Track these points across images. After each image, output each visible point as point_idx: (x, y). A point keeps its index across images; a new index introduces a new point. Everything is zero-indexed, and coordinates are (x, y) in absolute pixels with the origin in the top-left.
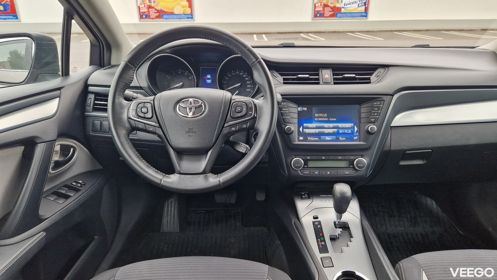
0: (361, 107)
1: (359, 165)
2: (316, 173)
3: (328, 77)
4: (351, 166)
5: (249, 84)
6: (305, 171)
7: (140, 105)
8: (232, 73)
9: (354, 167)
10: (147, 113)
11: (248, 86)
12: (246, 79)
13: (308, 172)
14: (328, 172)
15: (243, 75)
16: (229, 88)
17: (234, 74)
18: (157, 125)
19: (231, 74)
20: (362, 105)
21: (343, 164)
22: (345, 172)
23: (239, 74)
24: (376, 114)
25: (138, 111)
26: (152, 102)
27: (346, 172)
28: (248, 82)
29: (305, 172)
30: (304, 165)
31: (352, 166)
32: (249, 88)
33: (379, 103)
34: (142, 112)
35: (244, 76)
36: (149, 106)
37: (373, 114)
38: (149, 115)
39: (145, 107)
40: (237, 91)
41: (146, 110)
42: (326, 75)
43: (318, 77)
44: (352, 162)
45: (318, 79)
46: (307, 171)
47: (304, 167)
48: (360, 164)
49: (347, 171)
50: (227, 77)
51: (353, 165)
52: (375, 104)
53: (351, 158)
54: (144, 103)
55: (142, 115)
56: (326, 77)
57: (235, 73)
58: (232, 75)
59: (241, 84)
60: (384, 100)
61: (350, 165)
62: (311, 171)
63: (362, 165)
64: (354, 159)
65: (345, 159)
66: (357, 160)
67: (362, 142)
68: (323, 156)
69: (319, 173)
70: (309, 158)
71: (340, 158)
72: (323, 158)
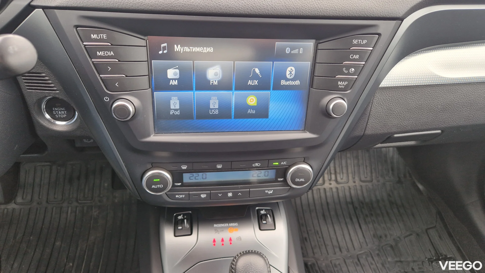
0: (319, 48)
1: (297, 180)
2: (203, 196)
4: (279, 179)
6: (178, 194)
9: (285, 181)
13: (184, 196)
14: (230, 192)
20: (321, 41)
22: (266, 192)
24: (353, 69)
27: (269, 190)
29: (177, 196)
30: (174, 182)
31: (282, 180)
33: (365, 42)
37: (344, 69)
44: (282, 172)
46: (181, 194)
47: (173, 186)
48: (300, 178)
49: (271, 190)
51: (284, 176)
52: (355, 42)
53: (282, 163)
60: (379, 35)
61: (277, 177)
62: (190, 193)
63: (302, 180)
64: (289, 166)
65: (268, 167)
66: (295, 168)
67: (308, 132)
68: (219, 162)
69: (209, 196)
70: (184, 167)
71: (257, 164)
72: (219, 166)
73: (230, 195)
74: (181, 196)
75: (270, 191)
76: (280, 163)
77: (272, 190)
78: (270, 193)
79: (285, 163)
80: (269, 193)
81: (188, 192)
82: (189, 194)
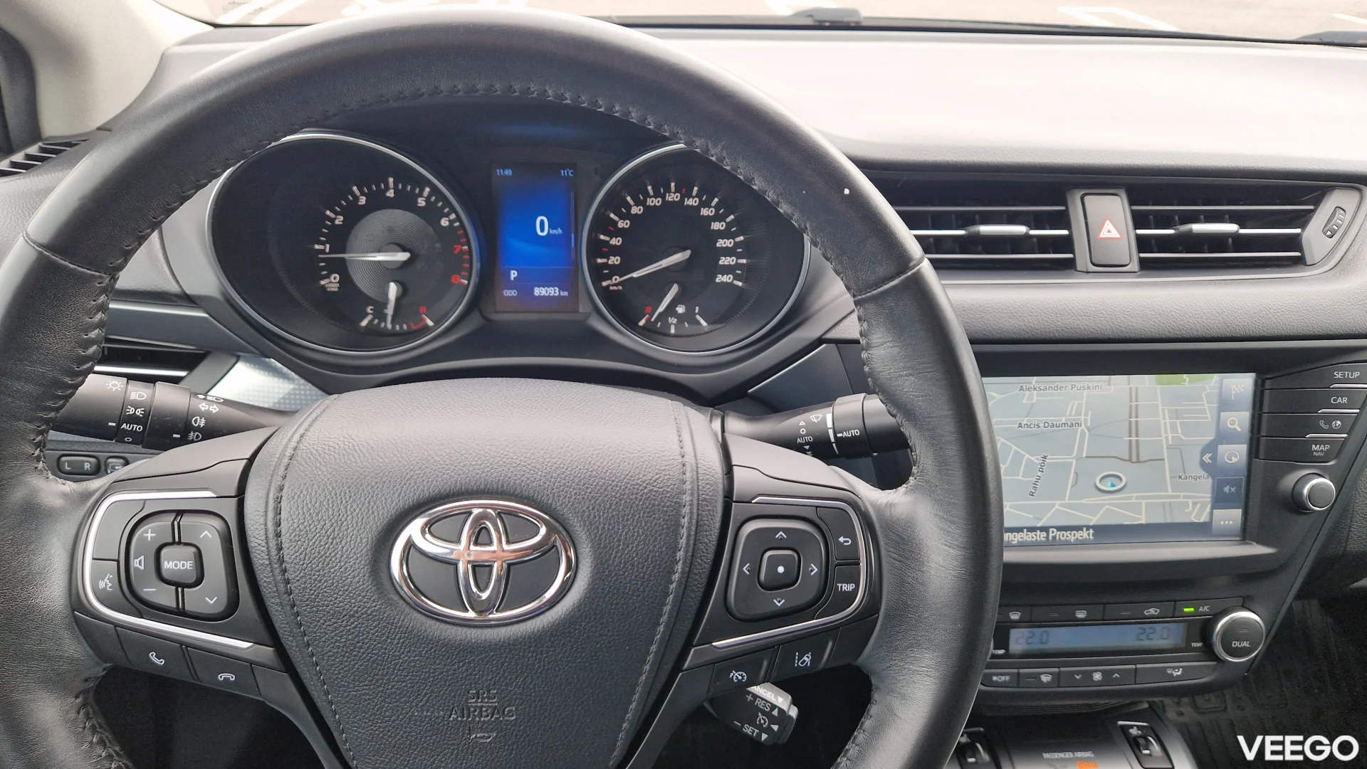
0: (1267, 387)
1: (1236, 644)
2: (1045, 679)
3: (1118, 236)
4: (1194, 645)
5: (728, 252)
6: (997, 675)
7: (148, 533)
8: (647, 195)
9: (1208, 649)
10: (199, 582)
11: (724, 261)
12: (716, 226)
13: (1008, 678)
14: (1096, 671)
15: (697, 209)
16: (635, 275)
17: (656, 202)
18: (266, 653)
19: (643, 203)
21: (1164, 636)
22: (1169, 671)
23: (682, 200)
24: (1339, 422)
25: (136, 569)
26: (228, 509)
27: (1174, 668)
28: (721, 243)
29: (995, 678)
31: (1199, 645)
32: (727, 270)
33: (1357, 374)
34: (165, 574)
35: (705, 212)
36: (208, 534)
37: (1322, 423)
38: (209, 597)
39: (179, 543)
40: (675, 289)
41: (189, 565)
42: (1108, 225)
43: (1065, 232)
44: (1204, 629)
45: (1065, 244)
46: (1001, 675)
47: (992, 656)
48: (1239, 640)
49: (1178, 668)
50: (622, 217)
51: (1207, 637)
52: (1339, 376)
53: (1201, 609)
54: (180, 513)
55: (163, 596)
56: (1109, 235)
57: (663, 197)
58: (647, 208)
59: (691, 256)
61: (1189, 639)
62: (1021, 671)
63: (1246, 644)
64: (1215, 615)
65: (1173, 616)
66: (1227, 621)
67: (1255, 543)
68: (1081, 606)
69: (1057, 677)
70: (1015, 616)
71: (1152, 611)
72: (1081, 615)
73: (1097, 677)
74: (1003, 678)
75: (1177, 670)
76: (1197, 608)
77: (1181, 669)
78: (1177, 675)
79: (1206, 609)
80: (1175, 675)
81: (1016, 671)
82: (1019, 673)
